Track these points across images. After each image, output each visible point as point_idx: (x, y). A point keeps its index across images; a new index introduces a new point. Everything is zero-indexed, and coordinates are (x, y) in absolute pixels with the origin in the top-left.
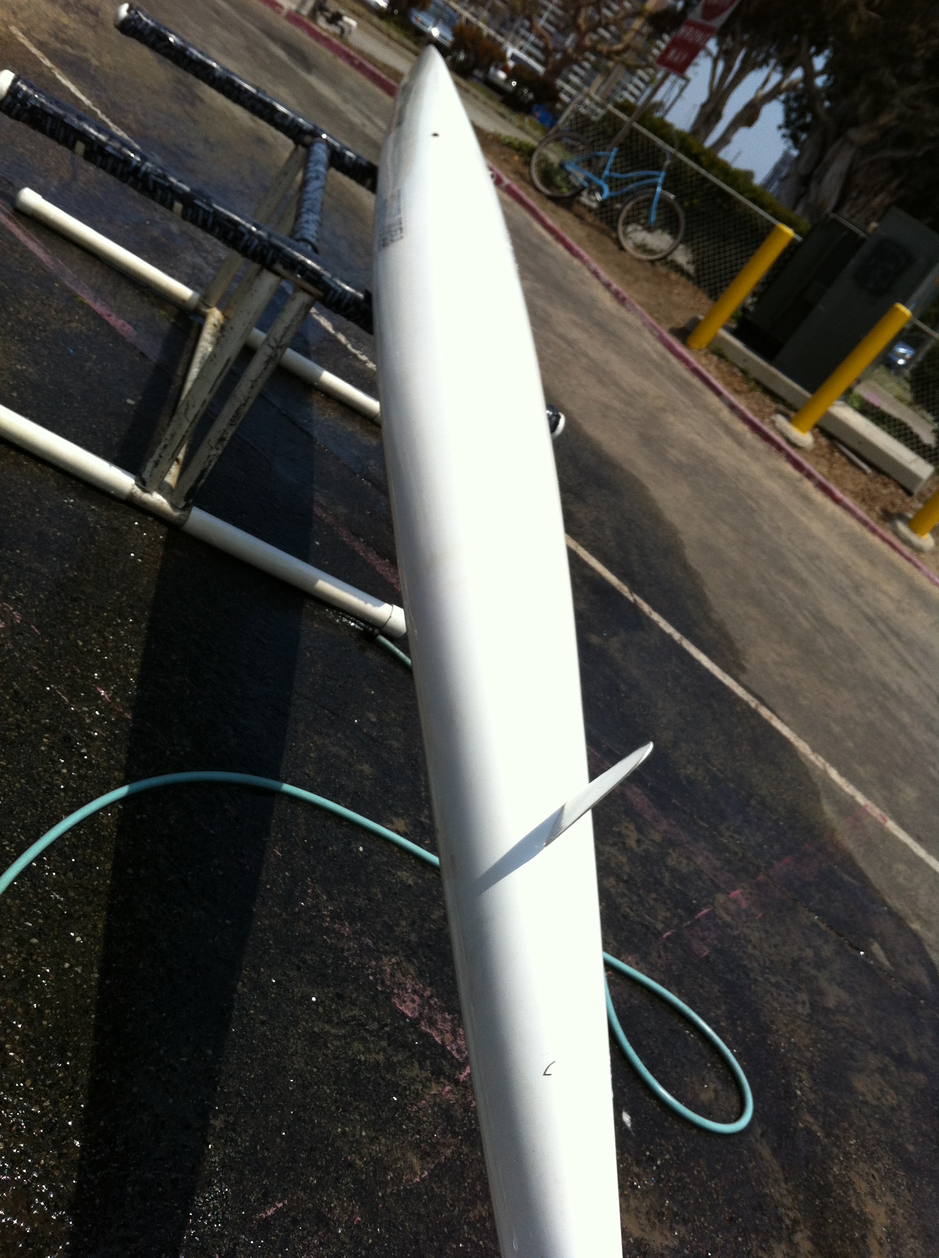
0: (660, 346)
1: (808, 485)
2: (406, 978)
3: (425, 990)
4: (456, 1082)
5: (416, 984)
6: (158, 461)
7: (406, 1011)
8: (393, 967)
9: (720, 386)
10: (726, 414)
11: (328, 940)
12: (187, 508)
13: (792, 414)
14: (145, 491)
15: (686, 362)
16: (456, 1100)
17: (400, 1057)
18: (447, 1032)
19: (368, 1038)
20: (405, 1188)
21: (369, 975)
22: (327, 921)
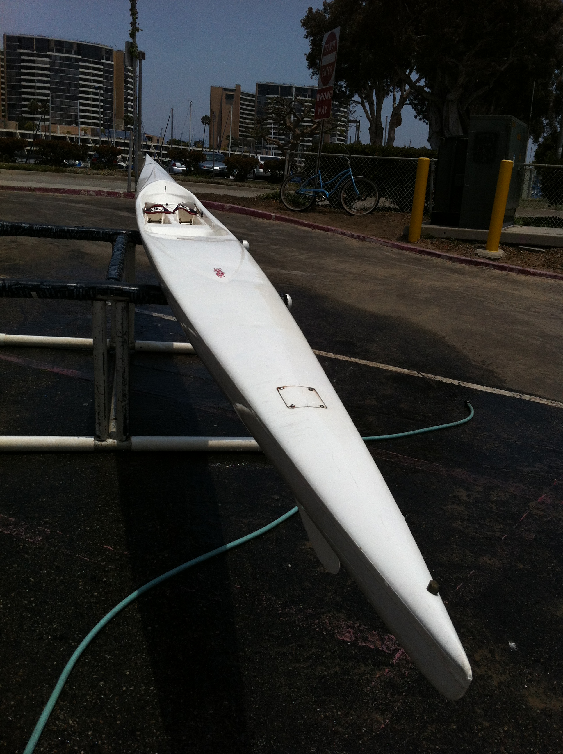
0: (395, 250)
1: (513, 275)
2: (341, 622)
3: (354, 623)
4: (392, 665)
5: (348, 622)
6: (99, 422)
7: (346, 639)
8: (330, 619)
9: (437, 252)
10: (448, 263)
11: (284, 620)
12: (128, 439)
13: (485, 245)
14: (102, 441)
15: (413, 250)
16: (395, 674)
17: (350, 664)
18: (377, 641)
19: (326, 662)
20: (376, 733)
21: (316, 628)
22: (279, 610)
